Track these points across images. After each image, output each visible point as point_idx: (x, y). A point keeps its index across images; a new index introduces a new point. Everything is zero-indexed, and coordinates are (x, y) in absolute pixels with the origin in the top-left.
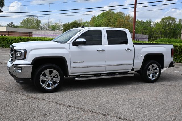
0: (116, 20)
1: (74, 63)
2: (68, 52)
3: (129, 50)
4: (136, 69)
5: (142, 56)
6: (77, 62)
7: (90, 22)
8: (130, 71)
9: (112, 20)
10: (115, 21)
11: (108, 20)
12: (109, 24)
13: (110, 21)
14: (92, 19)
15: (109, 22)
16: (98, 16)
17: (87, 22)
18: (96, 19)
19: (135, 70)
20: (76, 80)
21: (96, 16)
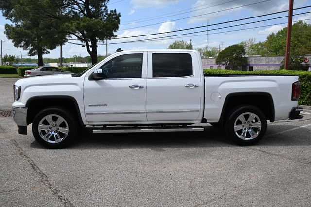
0: (309, 38)
1: (90, 106)
2: (80, 90)
3: (194, 86)
4: (209, 119)
5: (220, 96)
6: (95, 106)
7: (266, 43)
8: (198, 123)
9: (302, 38)
10: (307, 39)
11: (295, 39)
12: (296, 44)
13: (298, 40)
14: (268, 38)
15: (296, 42)
16: (279, 33)
17: (260, 44)
18: (275, 38)
19: (207, 121)
20: (94, 132)
21: (276, 34)
